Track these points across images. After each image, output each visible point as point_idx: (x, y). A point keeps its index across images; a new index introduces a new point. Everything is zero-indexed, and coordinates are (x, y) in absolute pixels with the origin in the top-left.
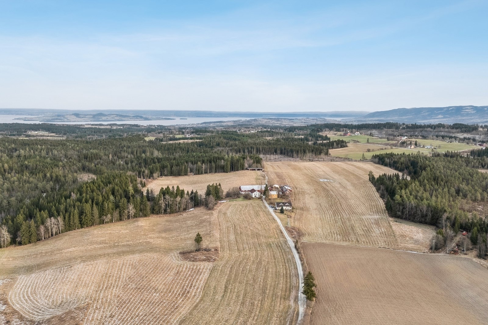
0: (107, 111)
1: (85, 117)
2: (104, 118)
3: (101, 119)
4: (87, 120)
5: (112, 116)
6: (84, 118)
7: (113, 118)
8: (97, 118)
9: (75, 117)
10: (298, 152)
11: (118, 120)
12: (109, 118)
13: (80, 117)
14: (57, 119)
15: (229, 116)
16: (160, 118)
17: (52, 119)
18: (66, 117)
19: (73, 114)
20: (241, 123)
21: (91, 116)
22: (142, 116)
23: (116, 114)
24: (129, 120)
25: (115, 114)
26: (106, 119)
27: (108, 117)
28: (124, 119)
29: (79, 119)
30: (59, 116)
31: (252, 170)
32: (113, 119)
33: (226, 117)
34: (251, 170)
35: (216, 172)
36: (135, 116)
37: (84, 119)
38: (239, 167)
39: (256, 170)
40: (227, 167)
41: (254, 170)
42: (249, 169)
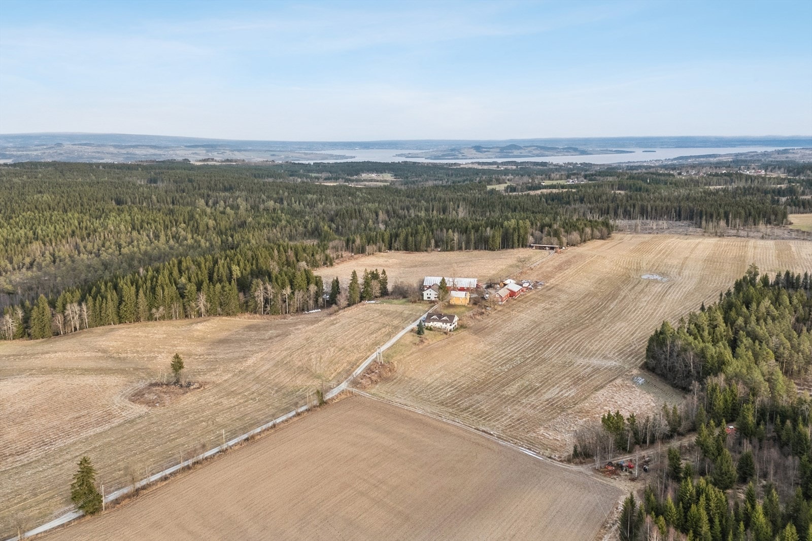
0: (524, 141)
1: (489, 151)
2: (516, 152)
3: (510, 154)
4: (489, 156)
5: (530, 149)
6: (486, 153)
7: (530, 152)
8: (506, 152)
9: (474, 152)
10: (711, 216)
11: (538, 156)
12: (524, 152)
13: (481, 152)
14: (448, 155)
15: (740, 145)
16: (607, 150)
17: (443, 155)
18: (462, 151)
19: (472, 147)
20: (749, 159)
21: (498, 150)
22: (577, 147)
23: (537, 146)
24: (556, 154)
25: (534, 146)
26: (519, 154)
27: (522, 151)
28: (547, 153)
29: (480, 155)
30: (452, 150)
31: (540, 249)
32: (530, 154)
33: (734, 146)
34: (536, 248)
35: (476, 248)
36: (565, 148)
37: (486, 155)
38: (516, 241)
39: (547, 248)
40: (493, 241)
41: (543, 248)
42: (533, 247)
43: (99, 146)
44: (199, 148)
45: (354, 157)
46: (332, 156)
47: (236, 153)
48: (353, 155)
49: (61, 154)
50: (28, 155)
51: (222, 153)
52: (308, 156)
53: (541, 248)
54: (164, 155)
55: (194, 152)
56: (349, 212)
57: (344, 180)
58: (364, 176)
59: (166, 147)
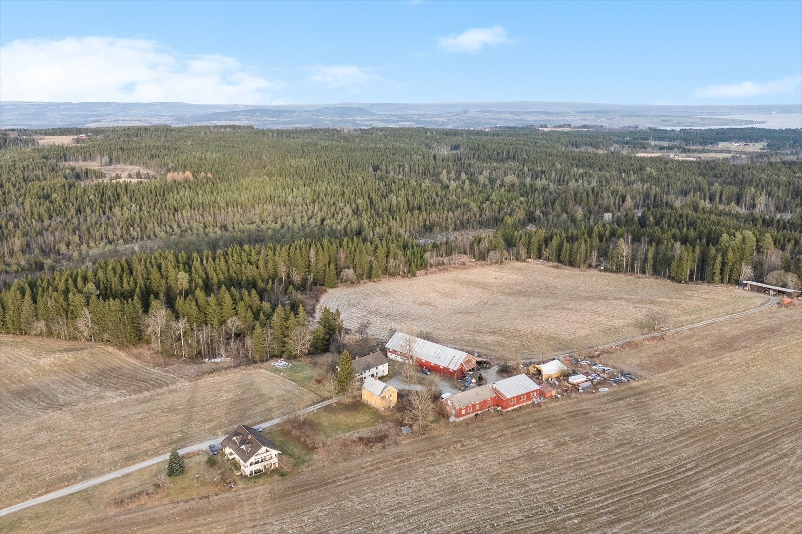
34: (752, 288)
38: (717, 272)
39: (772, 292)
40: (679, 266)
41: (765, 291)
42: (746, 285)
43: (498, 112)
44: (590, 114)
45: (764, 122)
46: (735, 121)
47: (625, 118)
48: (763, 120)
49: (463, 120)
50: (436, 121)
51: (611, 119)
52: (706, 121)
53: (760, 290)
54: (553, 120)
55: (582, 117)
56: (579, 195)
57: (680, 151)
58: (722, 145)
59: (557, 114)
